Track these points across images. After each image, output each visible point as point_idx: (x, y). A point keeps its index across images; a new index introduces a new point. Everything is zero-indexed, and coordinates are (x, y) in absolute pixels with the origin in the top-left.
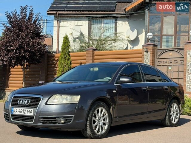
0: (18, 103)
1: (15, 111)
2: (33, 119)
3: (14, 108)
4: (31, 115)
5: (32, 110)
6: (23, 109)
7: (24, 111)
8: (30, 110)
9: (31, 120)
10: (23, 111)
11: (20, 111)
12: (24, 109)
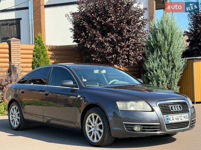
0: (170, 111)
1: (172, 120)
2: (188, 124)
3: (170, 117)
4: (187, 120)
5: (187, 115)
6: (179, 116)
7: (181, 117)
8: (186, 115)
9: (186, 125)
10: (179, 118)
11: (177, 118)
12: (181, 115)
